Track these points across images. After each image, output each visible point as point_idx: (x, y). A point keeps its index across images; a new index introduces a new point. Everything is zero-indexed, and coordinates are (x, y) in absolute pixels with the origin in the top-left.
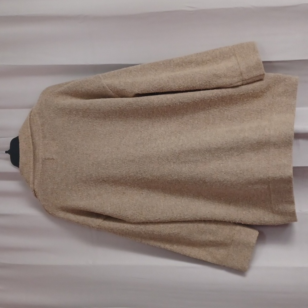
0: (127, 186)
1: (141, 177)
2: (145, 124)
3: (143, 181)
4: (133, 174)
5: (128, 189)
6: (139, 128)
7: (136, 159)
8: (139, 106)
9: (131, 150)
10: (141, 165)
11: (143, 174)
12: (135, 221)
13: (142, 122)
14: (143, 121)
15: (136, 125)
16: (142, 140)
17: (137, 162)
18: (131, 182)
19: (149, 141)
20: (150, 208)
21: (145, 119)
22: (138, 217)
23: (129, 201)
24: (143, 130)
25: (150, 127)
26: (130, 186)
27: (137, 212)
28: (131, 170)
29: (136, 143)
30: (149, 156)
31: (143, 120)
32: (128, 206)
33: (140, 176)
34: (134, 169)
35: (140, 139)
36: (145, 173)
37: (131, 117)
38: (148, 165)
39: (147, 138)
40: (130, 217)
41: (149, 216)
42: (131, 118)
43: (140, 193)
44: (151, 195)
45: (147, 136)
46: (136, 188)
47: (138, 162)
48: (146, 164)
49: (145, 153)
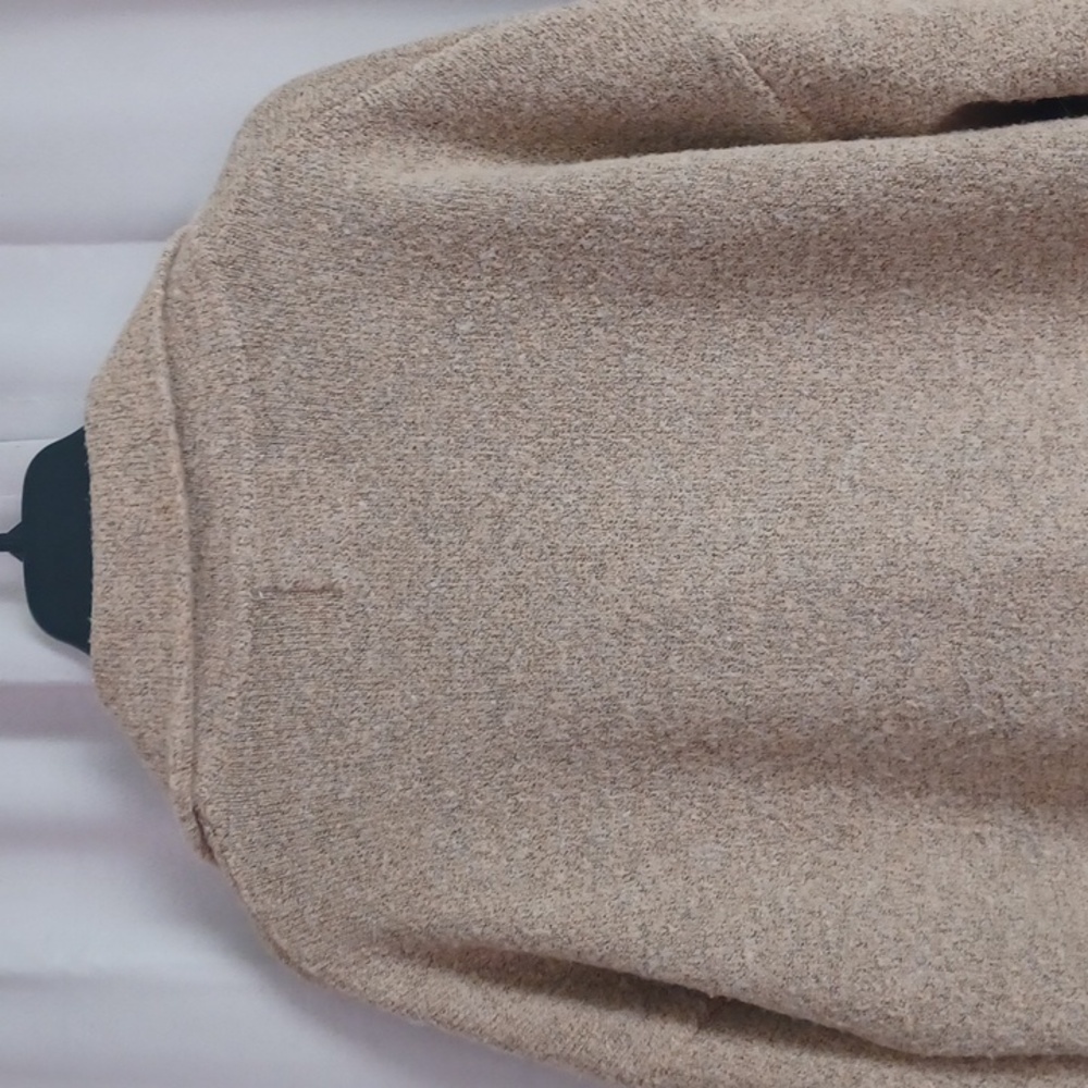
0: (872, 779)
1: (991, 726)
2: (1010, 334)
3: (999, 751)
4: (929, 698)
5: (874, 802)
6: (961, 364)
7: (960, 589)
8: (988, 192)
9: (918, 522)
10: (999, 633)
11: (1010, 703)
12: (951, 1048)
13: (983, 322)
14: (989, 311)
15: (941, 339)
16: (998, 452)
17: (965, 612)
18: (909, 759)
19: (1047, 459)
20: (1061, 952)
21: (1011, 296)
22: (969, 1020)
23: (886, 892)
24: (988, 375)
25: (1040, 359)
26: (887, 781)
27: (962, 983)
28: (918, 671)
29: (955, 475)
30: (1068, 566)
31: (991, 304)
32: (891, 933)
33: (989, 713)
34: (939, 663)
35: (977, 443)
36: (1026, 694)
37: (909, 283)
38: (1057, 636)
39: (1033, 436)
40: (910, 1020)
41: (1062, 1015)
42: (906, 291)
43: (966, 831)
44: (1047, 853)
45: (1031, 423)
46: (934, 798)
47: (972, 611)
48: (1039, 627)
49: (1030, 544)
